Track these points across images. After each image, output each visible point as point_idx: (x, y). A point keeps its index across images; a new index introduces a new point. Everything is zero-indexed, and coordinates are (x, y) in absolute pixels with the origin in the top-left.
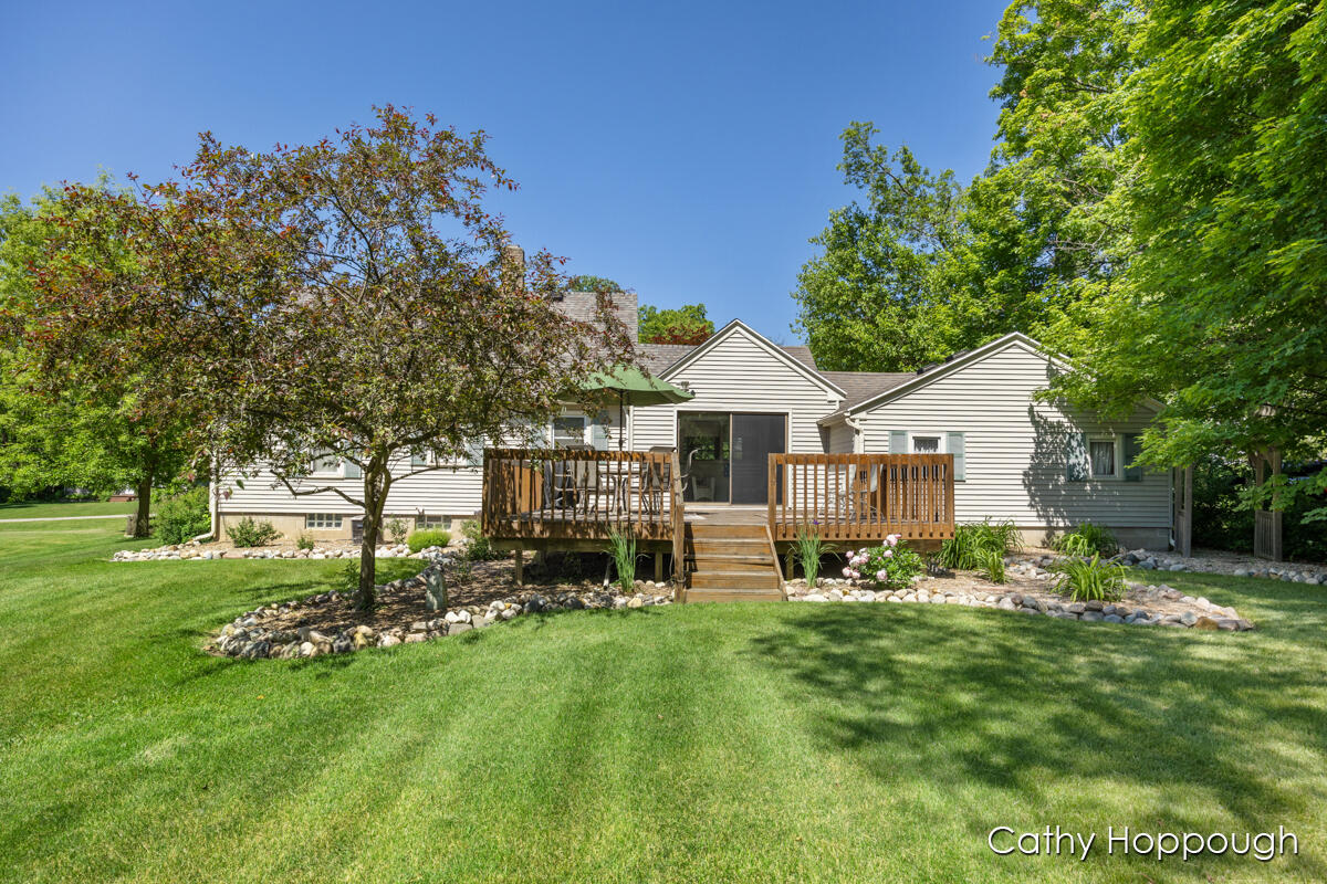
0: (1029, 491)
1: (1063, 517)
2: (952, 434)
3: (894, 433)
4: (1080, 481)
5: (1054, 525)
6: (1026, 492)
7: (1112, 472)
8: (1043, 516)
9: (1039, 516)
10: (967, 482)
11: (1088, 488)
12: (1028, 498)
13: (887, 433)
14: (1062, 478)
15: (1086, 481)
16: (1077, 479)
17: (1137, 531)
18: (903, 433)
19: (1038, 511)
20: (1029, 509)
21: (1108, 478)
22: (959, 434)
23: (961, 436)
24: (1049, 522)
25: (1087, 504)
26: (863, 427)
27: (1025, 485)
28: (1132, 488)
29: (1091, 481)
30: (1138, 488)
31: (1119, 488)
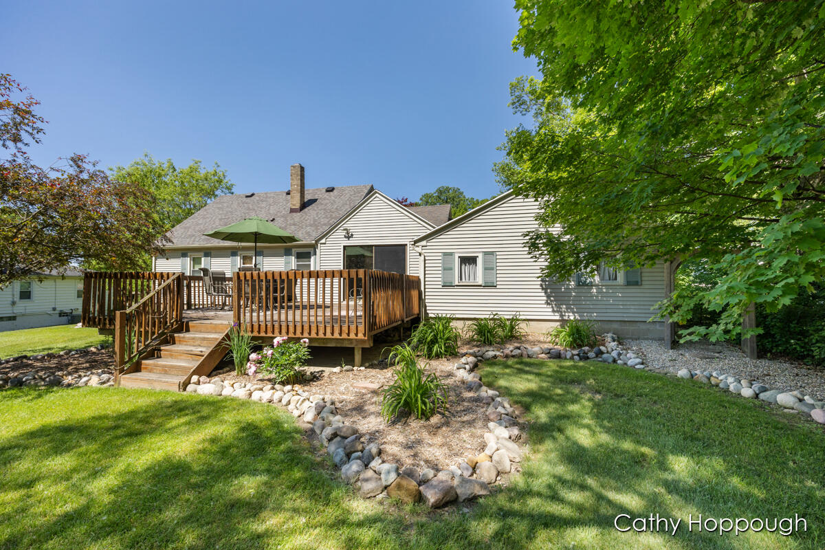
0: (546, 293)
1: (573, 313)
2: (486, 253)
3: (445, 254)
4: (587, 285)
5: (566, 318)
6: (543, 294)
7: (616, 279)
8: (557, 311)
9: (553, 311)
10: (498, 287)
11: (595, 291)
12: (545, 298)
13: (440, 254)
14: (573, 283)
15: (592, 286)
16: (585, 284)
17: (638, 324)
18: (451, 254)
19: (552, 307)
20: (545, 306)
21: (610, 283)
22: (492, 253)
23: (493, 255)
24: (561, 316)
25: (594, 302)
26: (424, 251)
27: (543, 289)
28: (633, 290)
29: (597, 286)
30: (639, 291)
31: (622, 291)
